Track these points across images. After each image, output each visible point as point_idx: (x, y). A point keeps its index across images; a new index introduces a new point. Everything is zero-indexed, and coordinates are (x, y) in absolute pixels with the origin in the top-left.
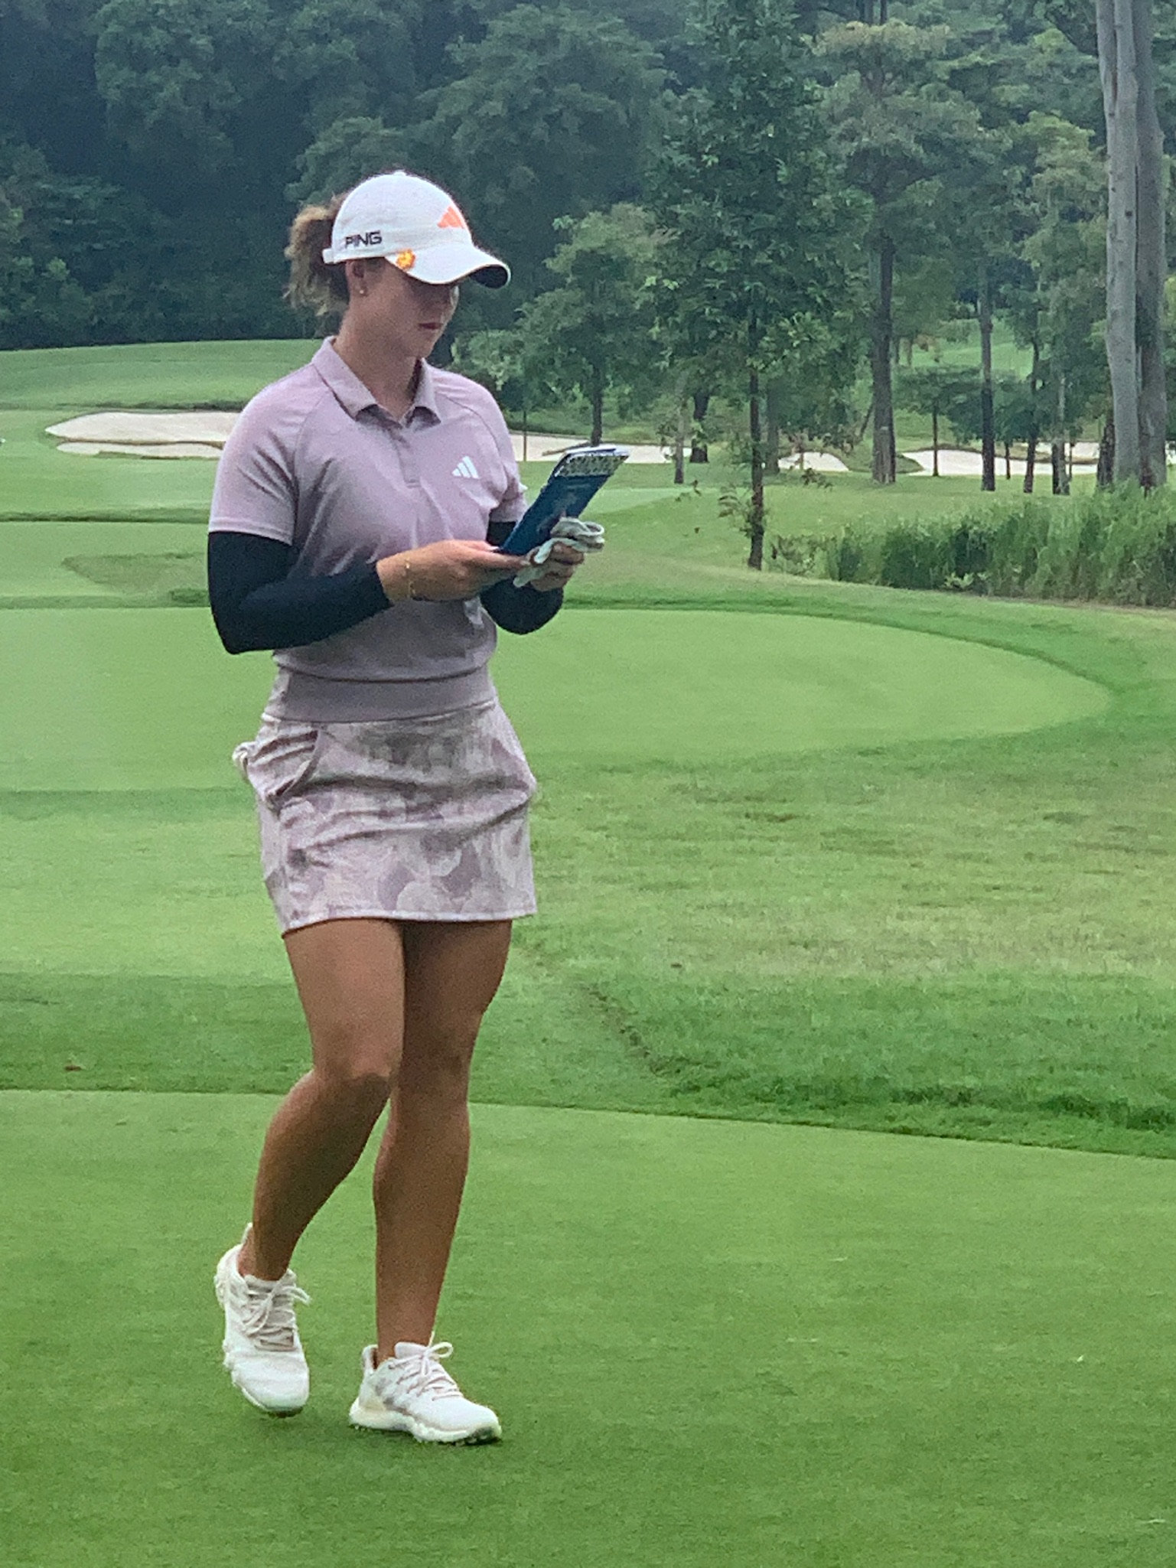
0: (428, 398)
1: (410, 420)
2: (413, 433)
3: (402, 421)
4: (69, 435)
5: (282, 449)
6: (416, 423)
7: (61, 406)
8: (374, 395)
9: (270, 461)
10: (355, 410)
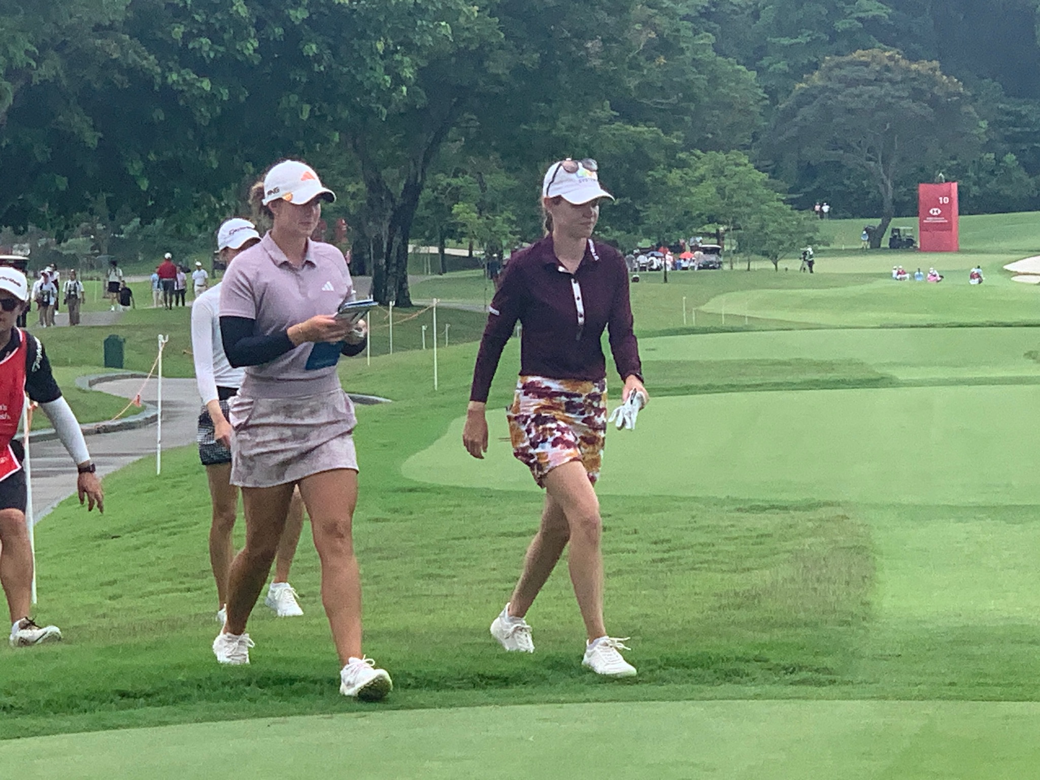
0: (311, 257)
1: (303, 266)
2: (305, 272)
3: (300, 267)
4: (1019, 271)
5: (247, 279)
6: (306, 267)
7: (1012, 251)
8: (287, 256)
9: (242, 284)
10: (279, 263)
